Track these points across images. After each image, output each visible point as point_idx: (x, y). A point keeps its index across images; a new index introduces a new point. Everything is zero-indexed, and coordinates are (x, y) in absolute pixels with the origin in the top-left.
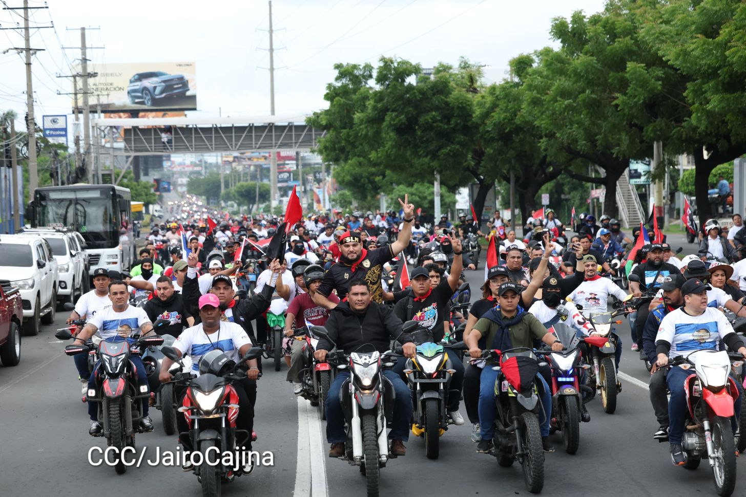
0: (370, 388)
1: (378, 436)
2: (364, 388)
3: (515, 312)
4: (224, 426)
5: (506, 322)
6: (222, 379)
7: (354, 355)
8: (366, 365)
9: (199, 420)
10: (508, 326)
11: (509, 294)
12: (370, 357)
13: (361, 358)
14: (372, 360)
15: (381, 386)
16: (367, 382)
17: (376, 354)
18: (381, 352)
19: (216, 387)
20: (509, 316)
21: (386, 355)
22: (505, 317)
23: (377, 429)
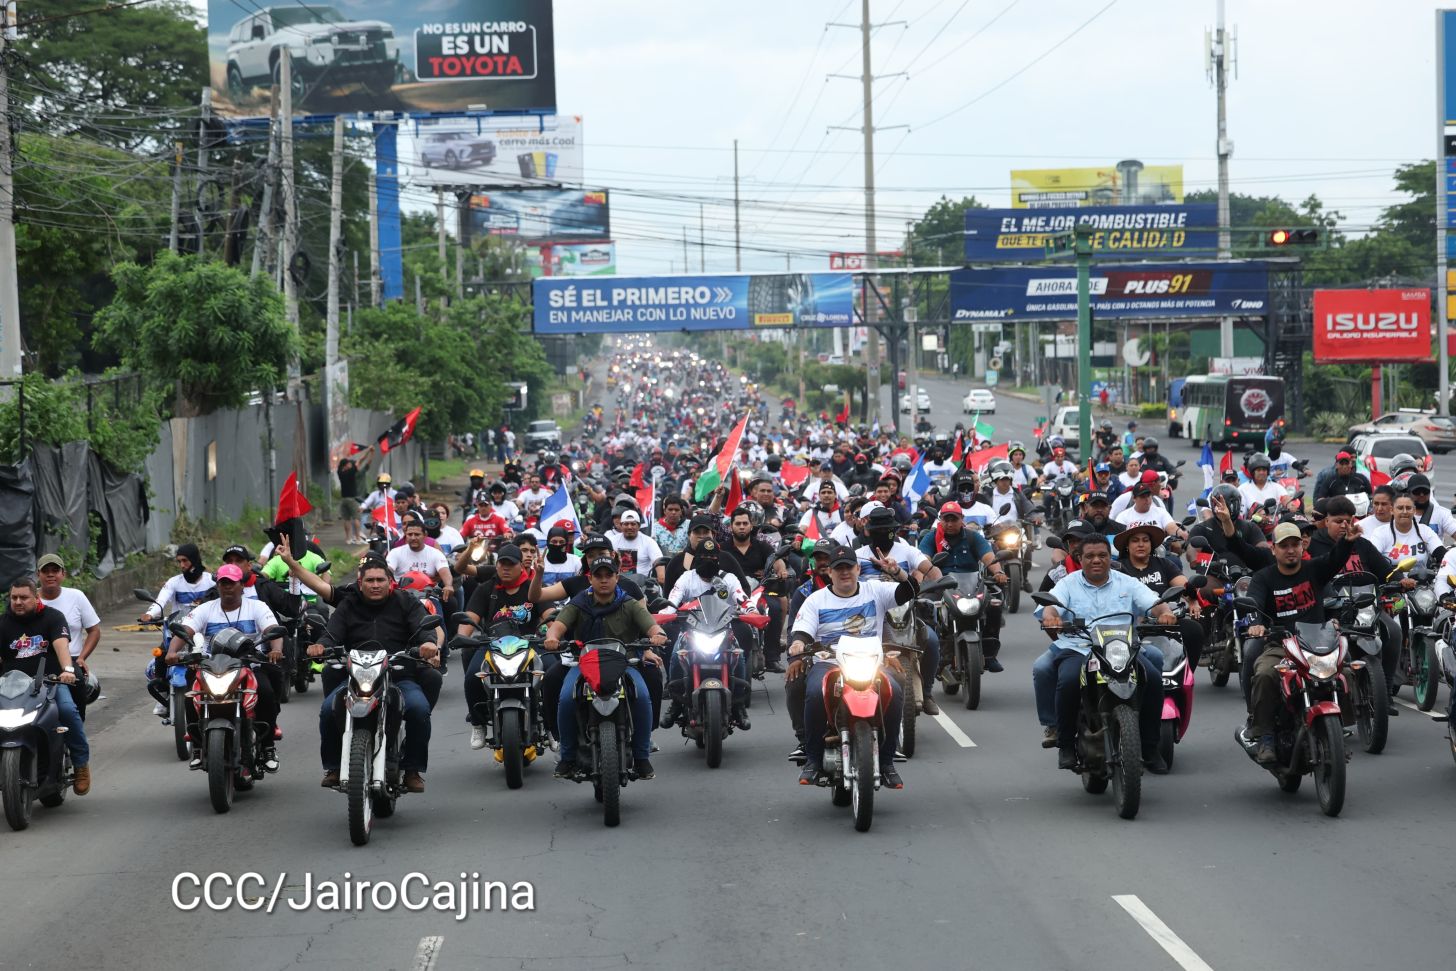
0: (368, 694)
1: (374, 756)
2: (362, 694)
3: (613, 595)
4: (238, 715)
5: (599, 610)
6: (237, 660)
7: (354, 653)
8: (366, 666)
9: (210, 706)
10: (601, 615)
11: (603, 572)
12: (373, 657)
13: (361, 656)
14: (375, 661)
15: (384, 694)
16: (366, 687)
17: (382, 654)
18: (390, 652)
19: (231, 669)
20: (604, 601)
21: (397, 657)
22: (598, 604)
23: (373, 748)
